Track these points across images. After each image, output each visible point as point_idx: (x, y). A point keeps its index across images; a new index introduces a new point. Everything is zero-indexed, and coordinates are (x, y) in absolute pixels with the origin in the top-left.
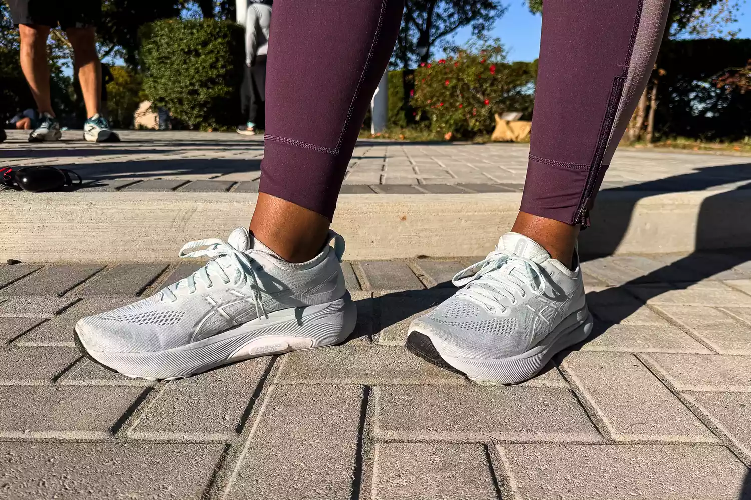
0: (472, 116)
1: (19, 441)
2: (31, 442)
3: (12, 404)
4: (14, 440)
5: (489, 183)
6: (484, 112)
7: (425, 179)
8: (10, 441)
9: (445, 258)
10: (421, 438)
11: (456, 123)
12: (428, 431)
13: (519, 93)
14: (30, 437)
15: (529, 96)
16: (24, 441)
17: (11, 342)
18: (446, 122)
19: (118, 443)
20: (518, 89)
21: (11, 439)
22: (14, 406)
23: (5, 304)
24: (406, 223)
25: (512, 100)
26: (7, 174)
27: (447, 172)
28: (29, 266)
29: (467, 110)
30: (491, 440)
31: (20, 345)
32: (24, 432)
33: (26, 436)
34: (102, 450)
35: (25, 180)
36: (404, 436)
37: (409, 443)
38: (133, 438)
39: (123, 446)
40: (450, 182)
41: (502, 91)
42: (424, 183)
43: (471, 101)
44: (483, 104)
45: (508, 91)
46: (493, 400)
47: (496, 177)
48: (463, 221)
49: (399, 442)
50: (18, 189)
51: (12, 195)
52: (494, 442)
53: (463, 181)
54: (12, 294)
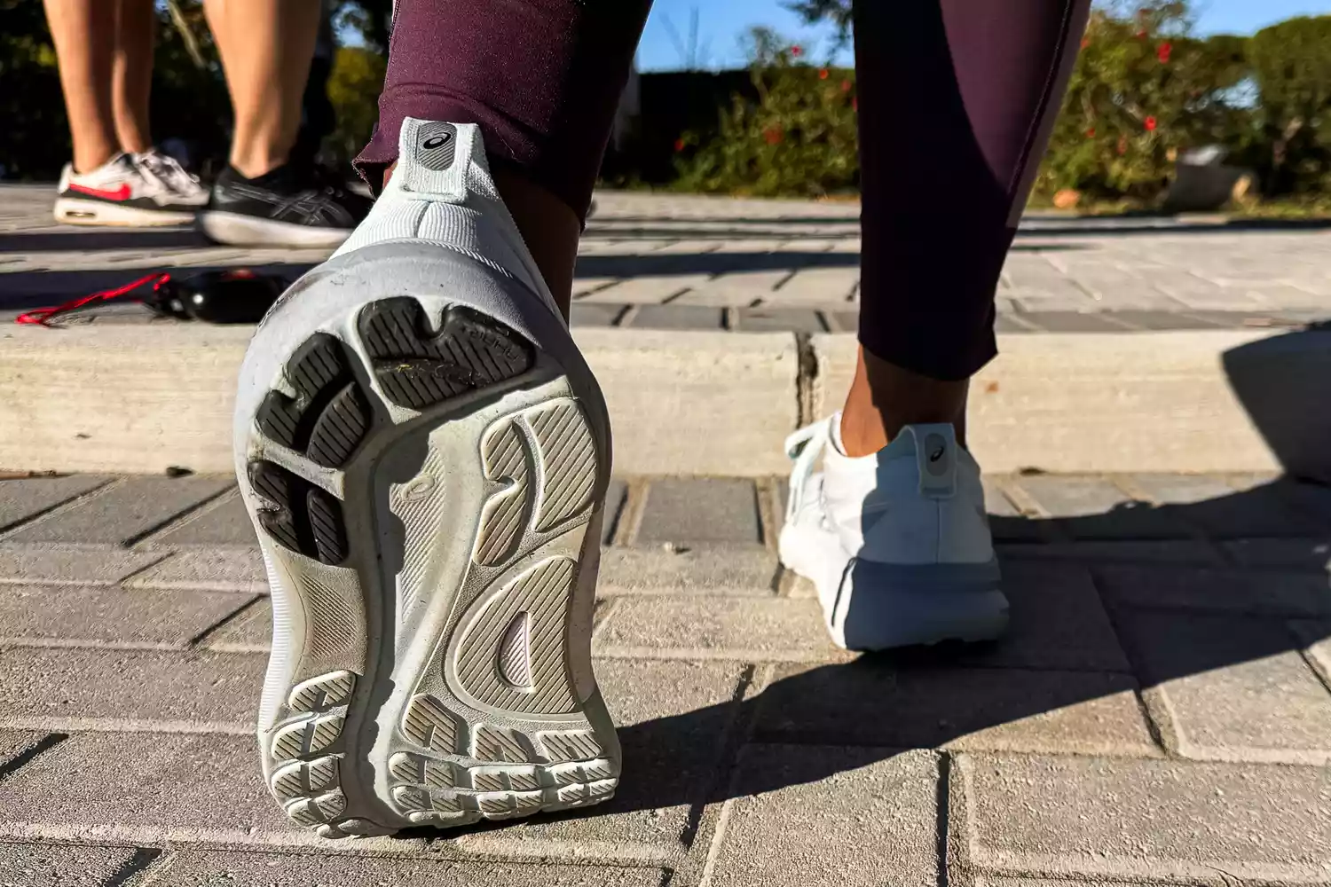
0: (1116, 154)
1: (238, 850)
2: (267, 853)
3: (216, 773)
4: (230, 848)
5: (1174, 308)
6: (1143, 144)
7: (1029, 299)
8: (223, 848)
9: (1081, 475)
10: (1071, 869)
11: (1082, 170)
12: (1086, 855)
13: (1220, 104)
14: (262, 842)
15: (1243, 110)
16: (252, 849)
17: (195, 641)
18: (1060, 168)
19: (442, 861)
20: (1219, 95)
21: (225, 845)
22: (222, 776)
23: (172, 560)
24: (999, 398)
25: (1206, 117)
26: (161, 285)
27: (1074, 283)
28: (210, 479)
29: (1106, 140)
30: (1223, 878)
31: (215, 647)
32: (249, 830)
33: (253, 839)
34: (411, 874)
35: (199, 299)
36: (1034, 863)
37: (1046, 878)
38: (469, 850)
39: (451, 866)
40: (1085, 307)
41: (1185, 96)
42: (1029, 307)
43: (1115, 121)
44: (1140, 128)
45: (1198, 97)
46: (1220, 792)
47: (1192, 295)
48: (1122, 395)
49: (1023, 875)
50: (183, 316)
51: (171, 331)
52: (1230, 882)
53: (1115, 304)
54: (183, 539)
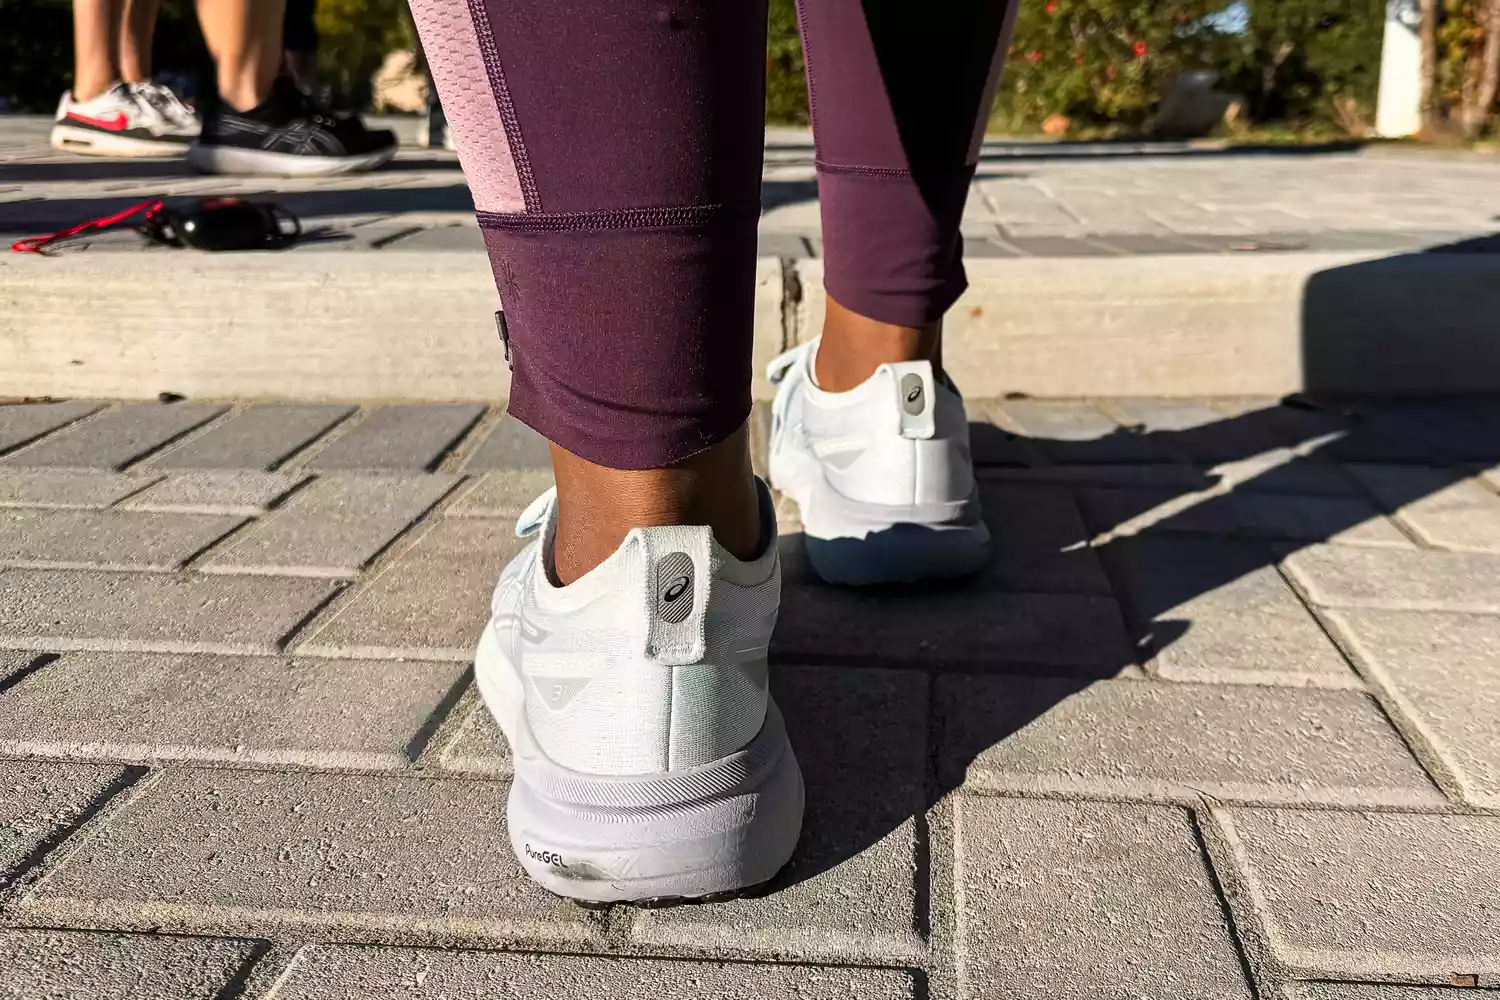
0: (1105, 80)
1: (224, 767)
2: (253, 771)
3: (204, 693)
4: (217, 766)
5: (1159, 233)
6: (1133, 69)
7: (1016, 225)
8: (210, 766)
9: (1065, 399)
10: (1048, 788)
11: (1071, 95)
12: (1064, 775)
13: (1210, 29)
14: (248, 760)
15: (1234, 35)
16: (238, 767)
17: (185, 563)
18: (1049, 94)
19: (424, 779)
20: (1209, 20)
21: (212, 763)
22: (210, 695)
23: (163, 484)
24: (982, 322)
25: (1197, 42)
26: (155, 214)
27: (1061, 209)
28: (201, 404)
29: (1096, 65)
30: (1201, 798)
31: (204, 569)
32: (235, 748)
33: (238, 757)
34: (394, 791)
35: (190, 227)
36: (1013, 783)
37: (1023, 797)
38: (451, 768)
39: (434, 784)
40: (1071, 232)
41: (1174, 21)
42: (1014, 232)
43: (1105, 47)
44: (1129, 53)
45: (1188, 23)
46: (1199, 713)
47: (1176, 219)
48: (1107, 319)
49: (1001, 795)
50: (175, 244)
51: (163, 257)
52: (1208, 801)
53: (1102, 228)
54: (176, 463)
